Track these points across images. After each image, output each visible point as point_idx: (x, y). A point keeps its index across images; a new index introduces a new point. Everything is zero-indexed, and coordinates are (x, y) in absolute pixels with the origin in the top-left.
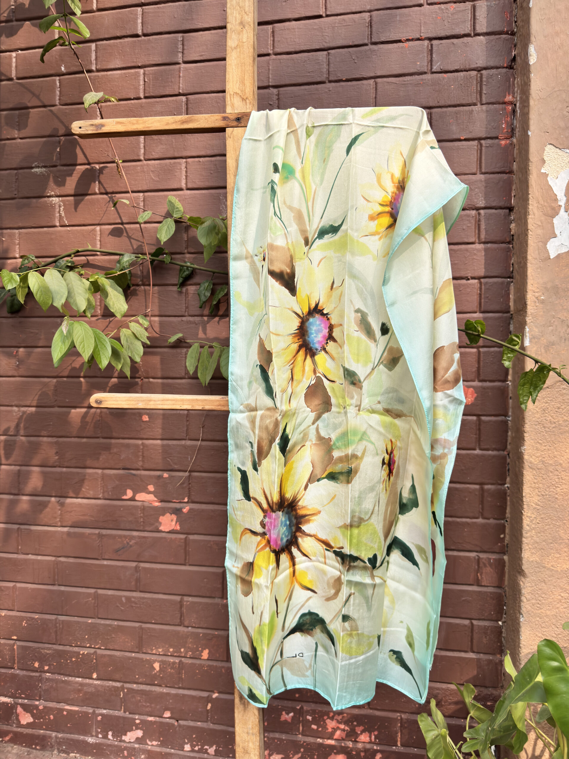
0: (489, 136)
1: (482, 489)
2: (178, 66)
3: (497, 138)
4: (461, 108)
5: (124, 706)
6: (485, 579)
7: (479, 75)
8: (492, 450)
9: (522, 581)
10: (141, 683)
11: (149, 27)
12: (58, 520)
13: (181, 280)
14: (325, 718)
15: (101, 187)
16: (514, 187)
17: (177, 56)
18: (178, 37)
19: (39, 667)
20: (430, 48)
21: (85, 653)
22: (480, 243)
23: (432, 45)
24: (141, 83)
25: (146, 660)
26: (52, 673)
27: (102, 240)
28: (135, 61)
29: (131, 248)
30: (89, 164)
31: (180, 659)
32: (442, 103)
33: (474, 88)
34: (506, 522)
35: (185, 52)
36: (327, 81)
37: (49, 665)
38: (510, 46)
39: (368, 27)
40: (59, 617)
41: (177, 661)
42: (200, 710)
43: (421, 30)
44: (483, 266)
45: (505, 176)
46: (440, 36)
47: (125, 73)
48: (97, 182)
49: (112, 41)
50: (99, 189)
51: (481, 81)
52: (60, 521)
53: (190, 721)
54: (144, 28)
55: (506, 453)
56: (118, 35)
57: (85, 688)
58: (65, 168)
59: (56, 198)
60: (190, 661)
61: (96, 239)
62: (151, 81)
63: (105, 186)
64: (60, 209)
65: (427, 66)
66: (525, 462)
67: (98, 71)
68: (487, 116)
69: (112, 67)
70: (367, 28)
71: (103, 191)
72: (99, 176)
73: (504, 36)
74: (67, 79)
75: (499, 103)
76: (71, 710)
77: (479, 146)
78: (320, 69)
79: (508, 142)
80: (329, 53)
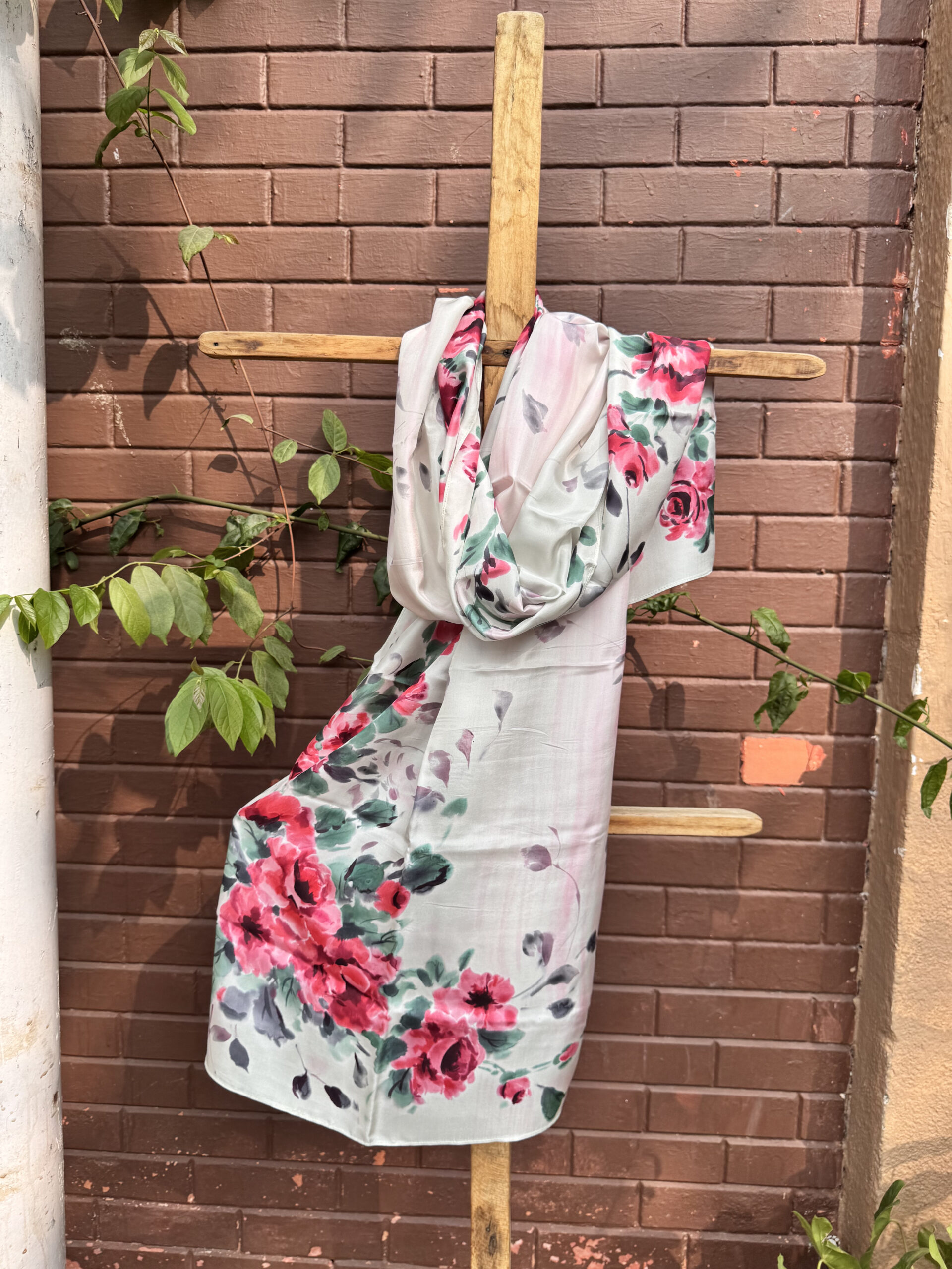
0: (865, 339)
1: (826, 900)
2: (334, 171)
3: (877, 343)
4: (824, 289)
5: (242, 1242)
6: (823, 1033)
7: (854, 235)
8: (845, 841)
9: (889, 1046)
10: (272, 1207)
11: (281, 92)
12: (122, 952)
13: (342, 554)
14: (573, 1244)
15: (194, 380)
16: (899, 428)
17: (334, 152)
18: (336, 116)
19: (92, 1189)
20: (776, 181)
21: (176, 1163)
22: (842, 515)
23: (779, 175)
24: (266, 197)
25: (281, 1171)
26: (116, 1198)
27: (196, 475)
28: (255, 154)
29: (252, 493)
30: (171, 336)
31: (336, 1166)
32: (792, 278)
33: (846, 255)
34: (860, 950)
35: (348, 146)
36: (601, 223)
37: (111, 1186)
38: (906, 190)
39: (674, 133)
40: (127, 1108)
41: (332, 1170)
42: (370, 1242)
43: (763, 147)
44: (846, 553)
45: (888, 408)
46: (795, 161)
47: (235, 175)
48: (185, 371)
49: (211, 113)
50: (189, 385)
51: (857, 245)
52: (125, 954)
53: (353, 1260)
54: (271, 94)
55: (865, 845)
56: (223, 102)
57: (174, 1218)
58: (124, 342)
59: (107, 395)
60: (354, 1170)
61: (184, 475)
62: (286, 195)
63: (202, 380)
64: (114, 416)
65: (771, 211)
66: (904, 871)
67: (184, 166)
68: (864, 305)
69: (212, 161)
70: (672, 136)
71: (200, 389)
72: (188, 361)
73: (898, 171)
74: (125, 176)
75: (884, 286)
76: (149, 1253)
77: (848, 355)
78: (590, 200)
79: (894, 351)
80: (605, 173)
